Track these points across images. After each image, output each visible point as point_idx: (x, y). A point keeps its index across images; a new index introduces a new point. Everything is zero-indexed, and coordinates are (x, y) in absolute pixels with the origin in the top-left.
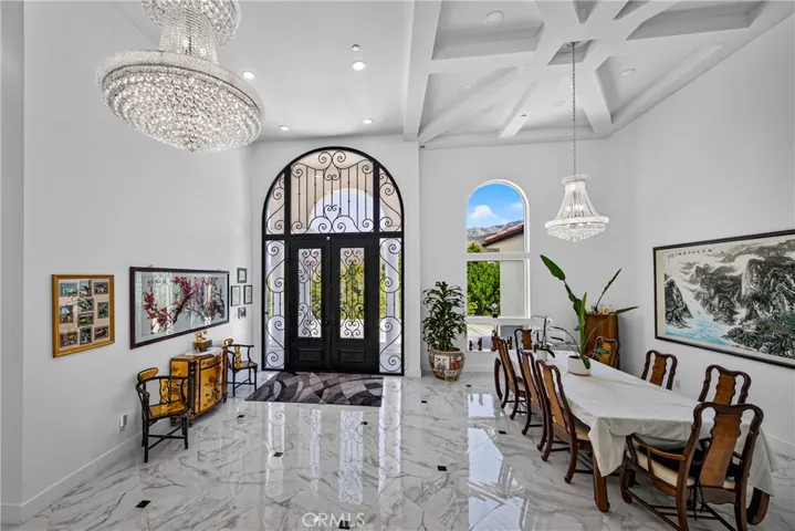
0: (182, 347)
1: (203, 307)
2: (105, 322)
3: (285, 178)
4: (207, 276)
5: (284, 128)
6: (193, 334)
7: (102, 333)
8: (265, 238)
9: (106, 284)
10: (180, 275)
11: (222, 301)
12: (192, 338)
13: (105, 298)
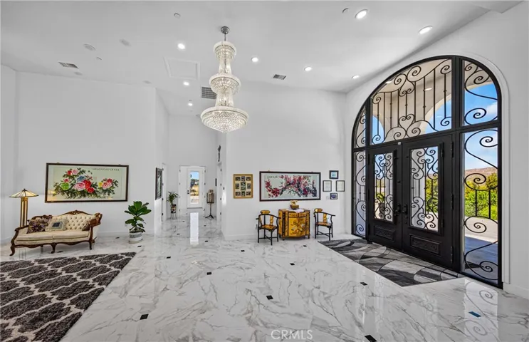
0: (285, 206)
1: (299, 190)
2: (250, 190)
3: (366, 109)
4: (302, 175)
5: (355, 77)
6: (289, 202)
7: (249, 193)
8: (354, 150)
9: (250, 178)
10: (284, 175)
11: (315, 189)
12: (289, 203)
13: (250, 182)
